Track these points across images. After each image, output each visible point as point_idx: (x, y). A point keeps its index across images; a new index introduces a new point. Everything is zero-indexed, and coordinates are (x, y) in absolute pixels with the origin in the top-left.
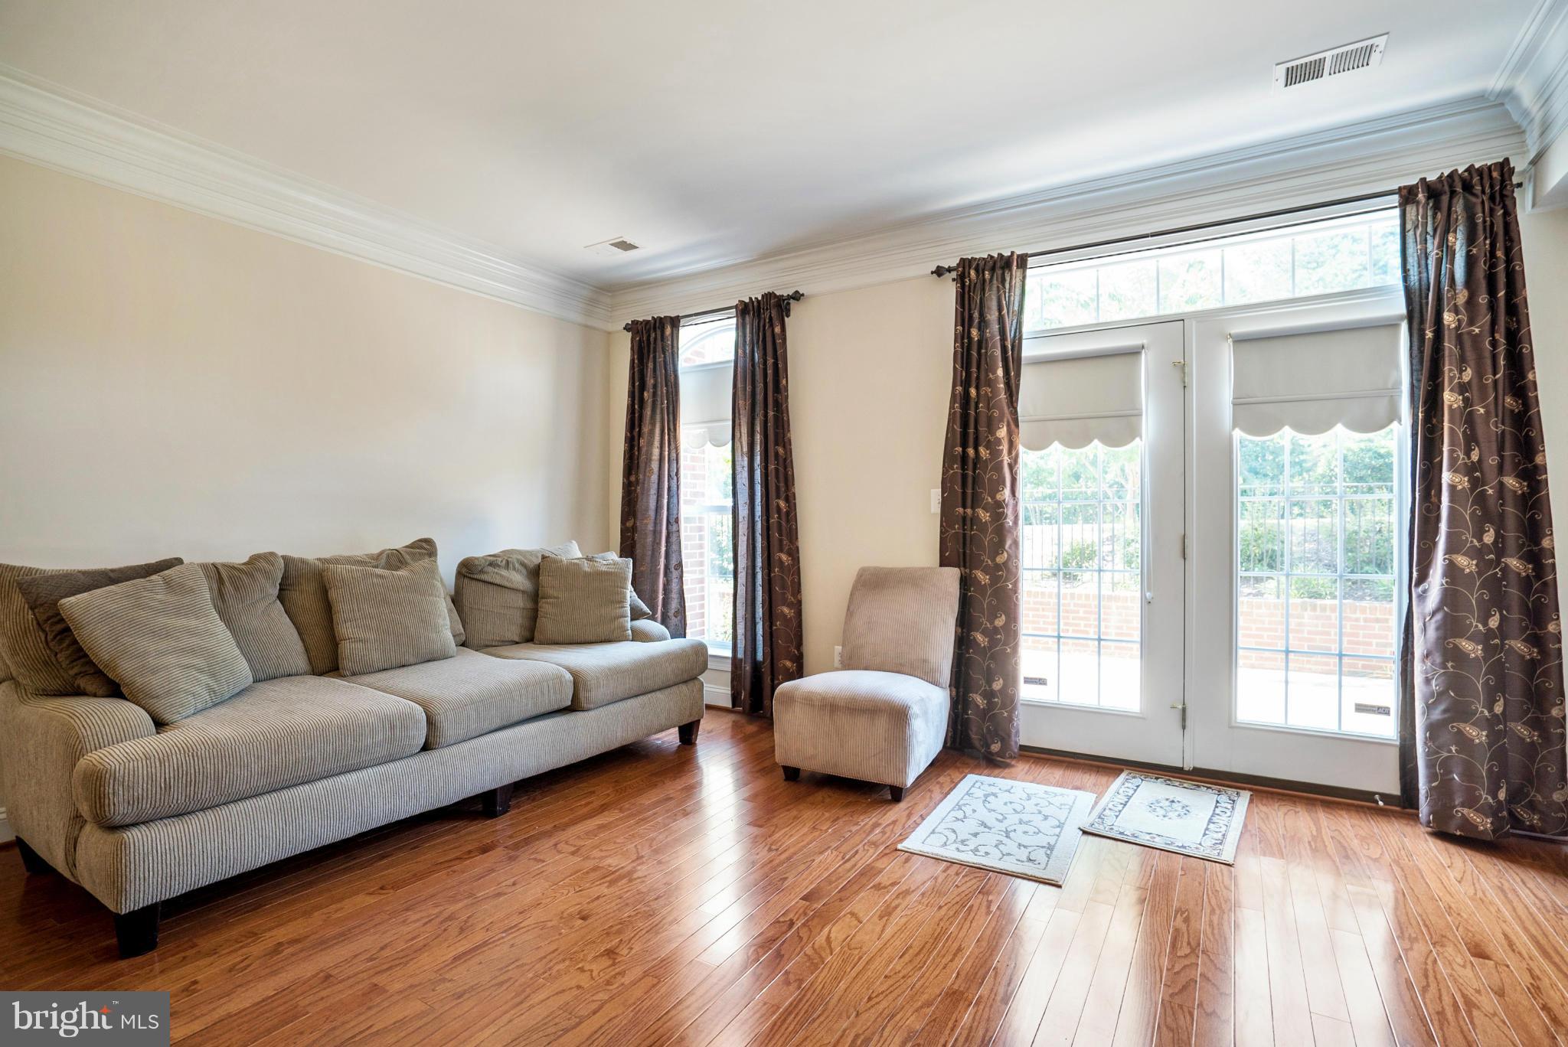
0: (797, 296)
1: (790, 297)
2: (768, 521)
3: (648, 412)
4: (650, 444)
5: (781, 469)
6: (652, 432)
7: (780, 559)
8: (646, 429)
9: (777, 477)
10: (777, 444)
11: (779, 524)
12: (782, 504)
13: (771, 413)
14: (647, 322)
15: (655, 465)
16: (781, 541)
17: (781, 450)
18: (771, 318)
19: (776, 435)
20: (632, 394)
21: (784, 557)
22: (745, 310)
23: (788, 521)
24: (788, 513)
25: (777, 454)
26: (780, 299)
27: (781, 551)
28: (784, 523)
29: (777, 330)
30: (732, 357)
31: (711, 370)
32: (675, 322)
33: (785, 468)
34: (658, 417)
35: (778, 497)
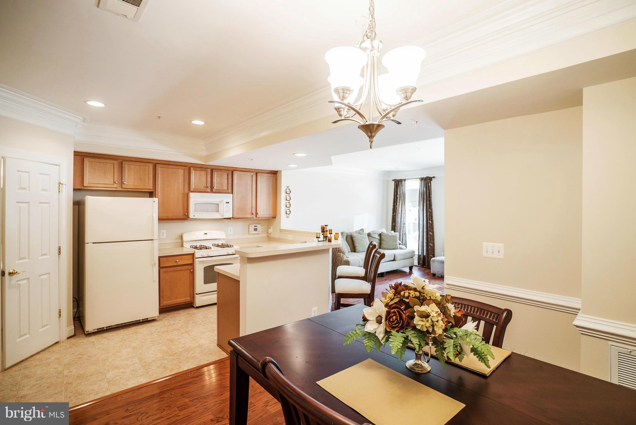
0: (434, 177)
1: (432, 177)
2: (427, 225)
3: (398, 200)
4: (399, 207)
5: (430, 214)
6: (399, 204)
7: (430, 234)
8: (398, 204)
9: (429, 216)
10: (429, 209)
11: (430, 226)
12: (430, 222)
13: (428, 203)
14: (398, 180)
15: (400, 212)
16: (430, 230)
17: (430, 210)
18: (428, 182)
19: (429, 207)
20: (394, 195)
21: (431, 233)
22: (422, 179)
23: (432, 226)
24: (432, 224)
25: (429, 211)
26: (430, 177)
27: (430, 232)
28: (431, 226)
29: (430, 185)
30: (419, 188)
31: (413, 190)
32: (405, 180)
33: (431, 214)
34: (401, 201)
35: (430, 220)
